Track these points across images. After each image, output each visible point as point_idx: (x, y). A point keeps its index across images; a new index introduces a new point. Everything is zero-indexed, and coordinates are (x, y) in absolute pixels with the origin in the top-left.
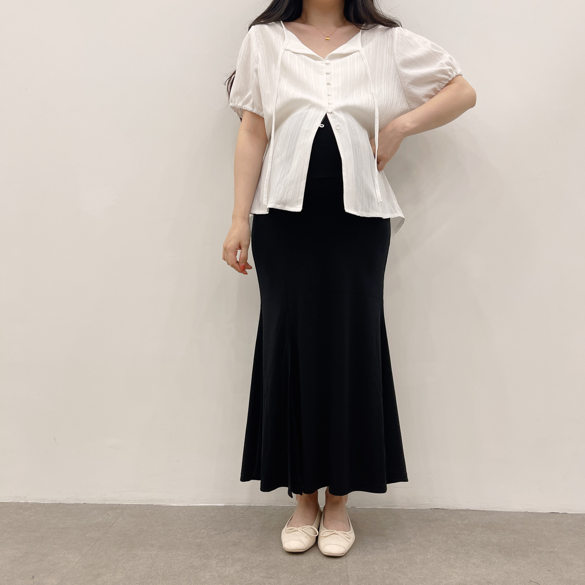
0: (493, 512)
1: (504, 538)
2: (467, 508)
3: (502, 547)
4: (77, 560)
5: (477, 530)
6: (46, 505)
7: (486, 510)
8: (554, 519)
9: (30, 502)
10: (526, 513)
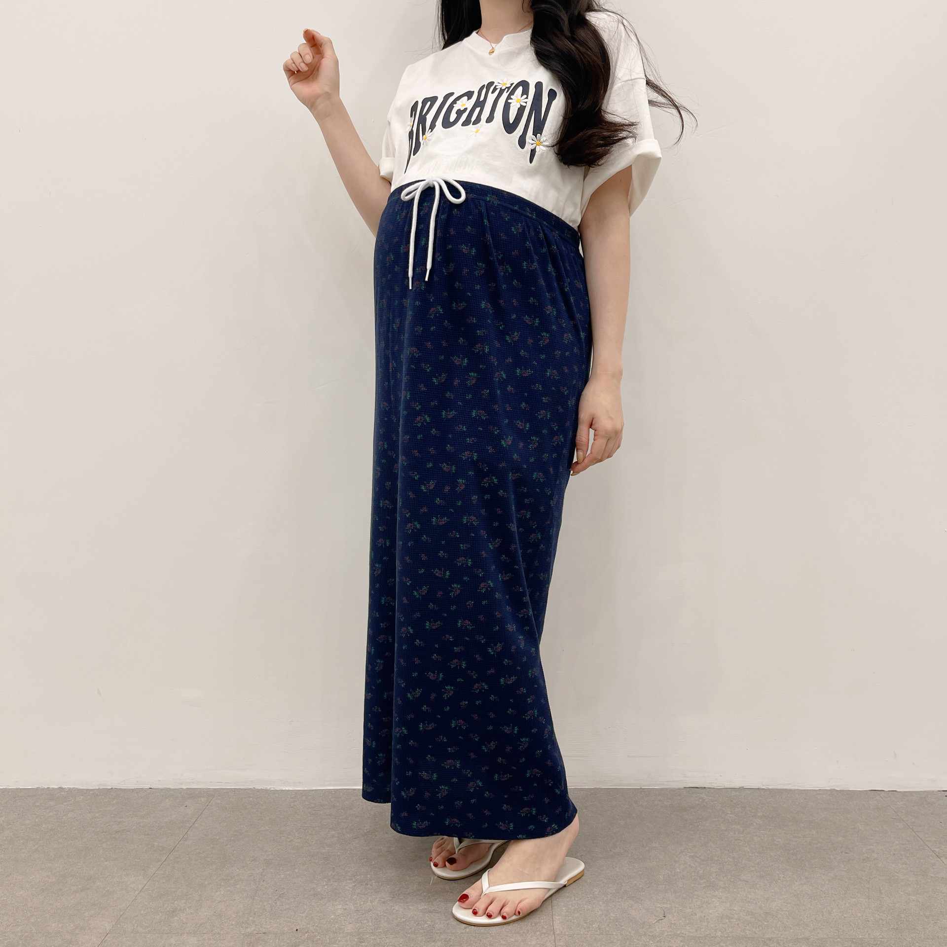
0: (780, 792)
1: (796, 837)
3: (792, 851)
4: (140, 887)
5: (755, 824)
6: (91, 792)
8: (876, 802)
10: (832, 792)
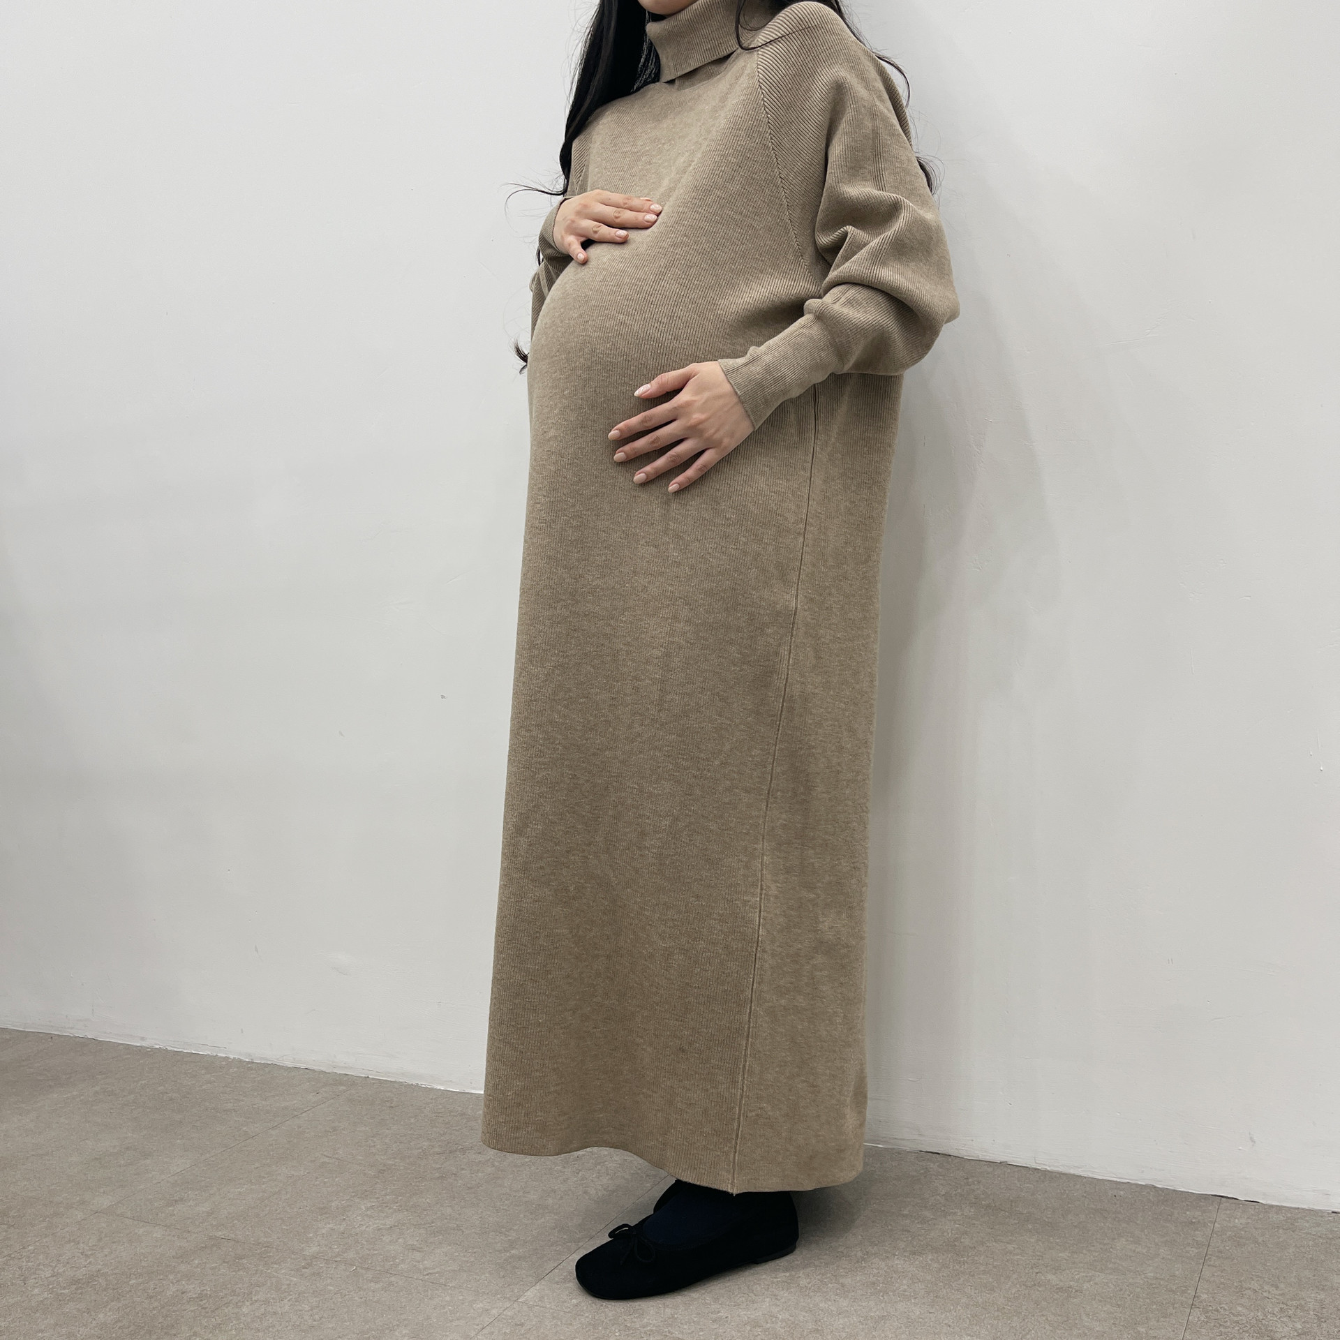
2: (1003, 1160)
7: (1049, 1169)
9: (232, 1057)
